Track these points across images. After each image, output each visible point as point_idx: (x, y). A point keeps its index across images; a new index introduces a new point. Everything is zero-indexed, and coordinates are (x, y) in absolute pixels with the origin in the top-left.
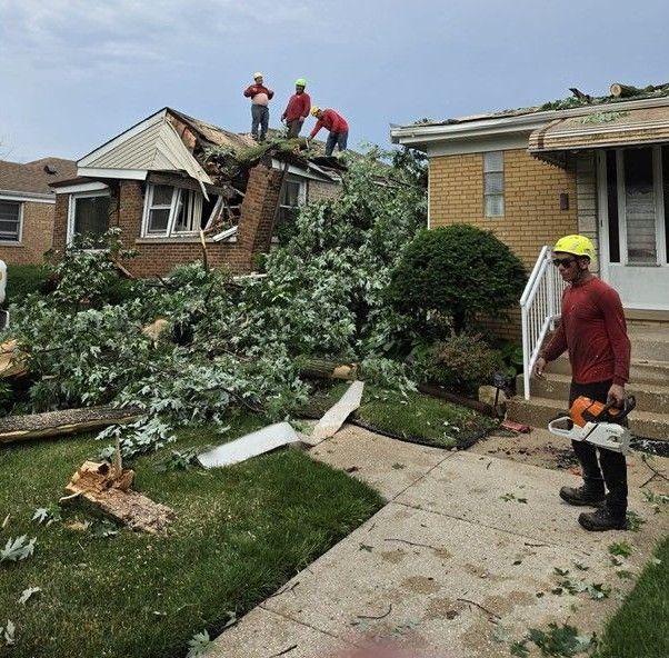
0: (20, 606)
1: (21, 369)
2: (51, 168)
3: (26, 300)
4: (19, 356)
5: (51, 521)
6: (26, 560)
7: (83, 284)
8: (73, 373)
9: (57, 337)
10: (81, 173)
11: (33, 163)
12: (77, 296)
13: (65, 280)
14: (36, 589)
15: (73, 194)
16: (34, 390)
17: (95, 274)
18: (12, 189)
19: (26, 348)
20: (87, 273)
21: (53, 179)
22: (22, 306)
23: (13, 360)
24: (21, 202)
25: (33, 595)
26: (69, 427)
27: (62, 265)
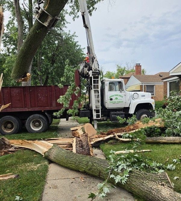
0: (174, 180)
1: (163, 125)
2: (161, 75)
3: (159, 110)
4: (162, 122)
5: (177, 163)
6: (173, 170)
7: (175, 105)
8: (177, 127)
9: (171, 118)
10: (171, 75)
11: (156, 74)
12: (173, 108)
13: (170, 104)
14: (178, 177)
15: (168, 81)
16: (167, 131)
17: (178, 102)
18: (152, 82)
19: (163, 120)
20: (176, 102)
21: (162, 78)
22: (158, 111)
23: (160, 123)
24: (154, 85)
25: (177, 179)
26: (177, 141)
27: (169, 100)
